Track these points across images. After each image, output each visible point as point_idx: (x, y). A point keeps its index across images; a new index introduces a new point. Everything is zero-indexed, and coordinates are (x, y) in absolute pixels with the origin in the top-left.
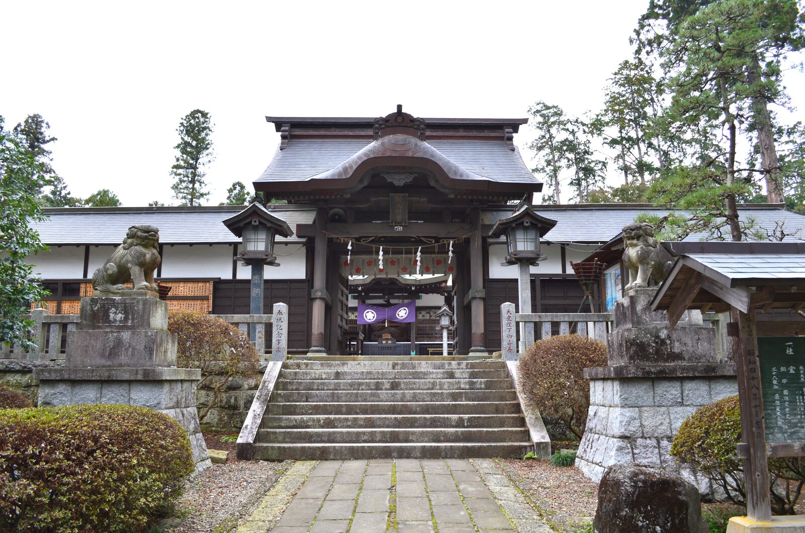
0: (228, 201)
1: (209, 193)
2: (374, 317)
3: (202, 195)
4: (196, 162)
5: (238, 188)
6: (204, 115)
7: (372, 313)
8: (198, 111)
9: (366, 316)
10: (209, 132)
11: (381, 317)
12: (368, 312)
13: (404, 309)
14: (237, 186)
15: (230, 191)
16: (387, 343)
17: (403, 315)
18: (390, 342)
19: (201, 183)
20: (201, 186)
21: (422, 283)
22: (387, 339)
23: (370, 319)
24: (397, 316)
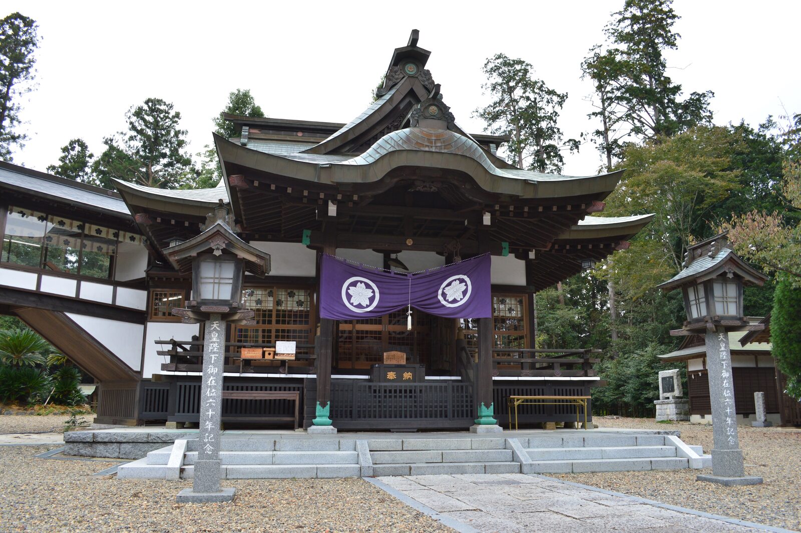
0: (61, 164)
1: (25, 136)
2: (372, 299)
3: (14, 138)
4: (8, 89)
5: (78, 148)
6: (29, 23)
7: (368, 286)
8: (17, 16)
9: (349, 297)
10: (34, 48)
11: (394, 301)
12: (354, 284)
13: (461, 281)
14: (76, 146)
15: (65, 150)
16: (399, 378)
17: (459, 296)
18: (407, 375)
19: (12, 119)
20: (12, 122)
21: (542, 195)
22: (398, 368)
23: (359, 306)
24: (440, 298)
